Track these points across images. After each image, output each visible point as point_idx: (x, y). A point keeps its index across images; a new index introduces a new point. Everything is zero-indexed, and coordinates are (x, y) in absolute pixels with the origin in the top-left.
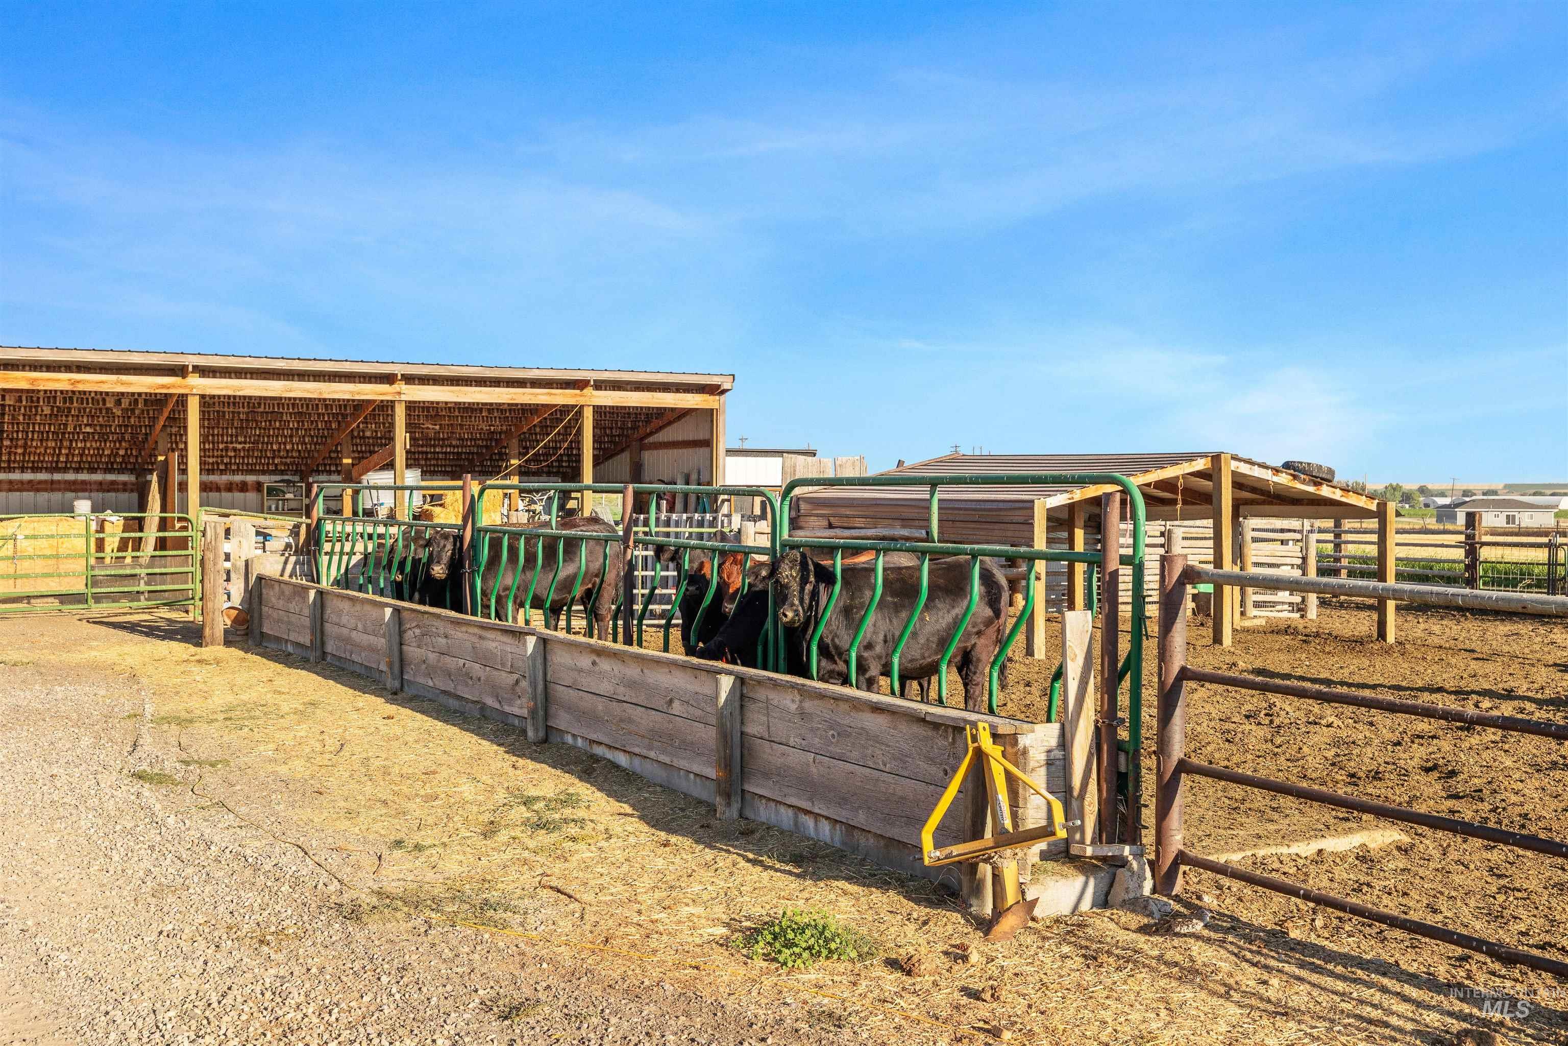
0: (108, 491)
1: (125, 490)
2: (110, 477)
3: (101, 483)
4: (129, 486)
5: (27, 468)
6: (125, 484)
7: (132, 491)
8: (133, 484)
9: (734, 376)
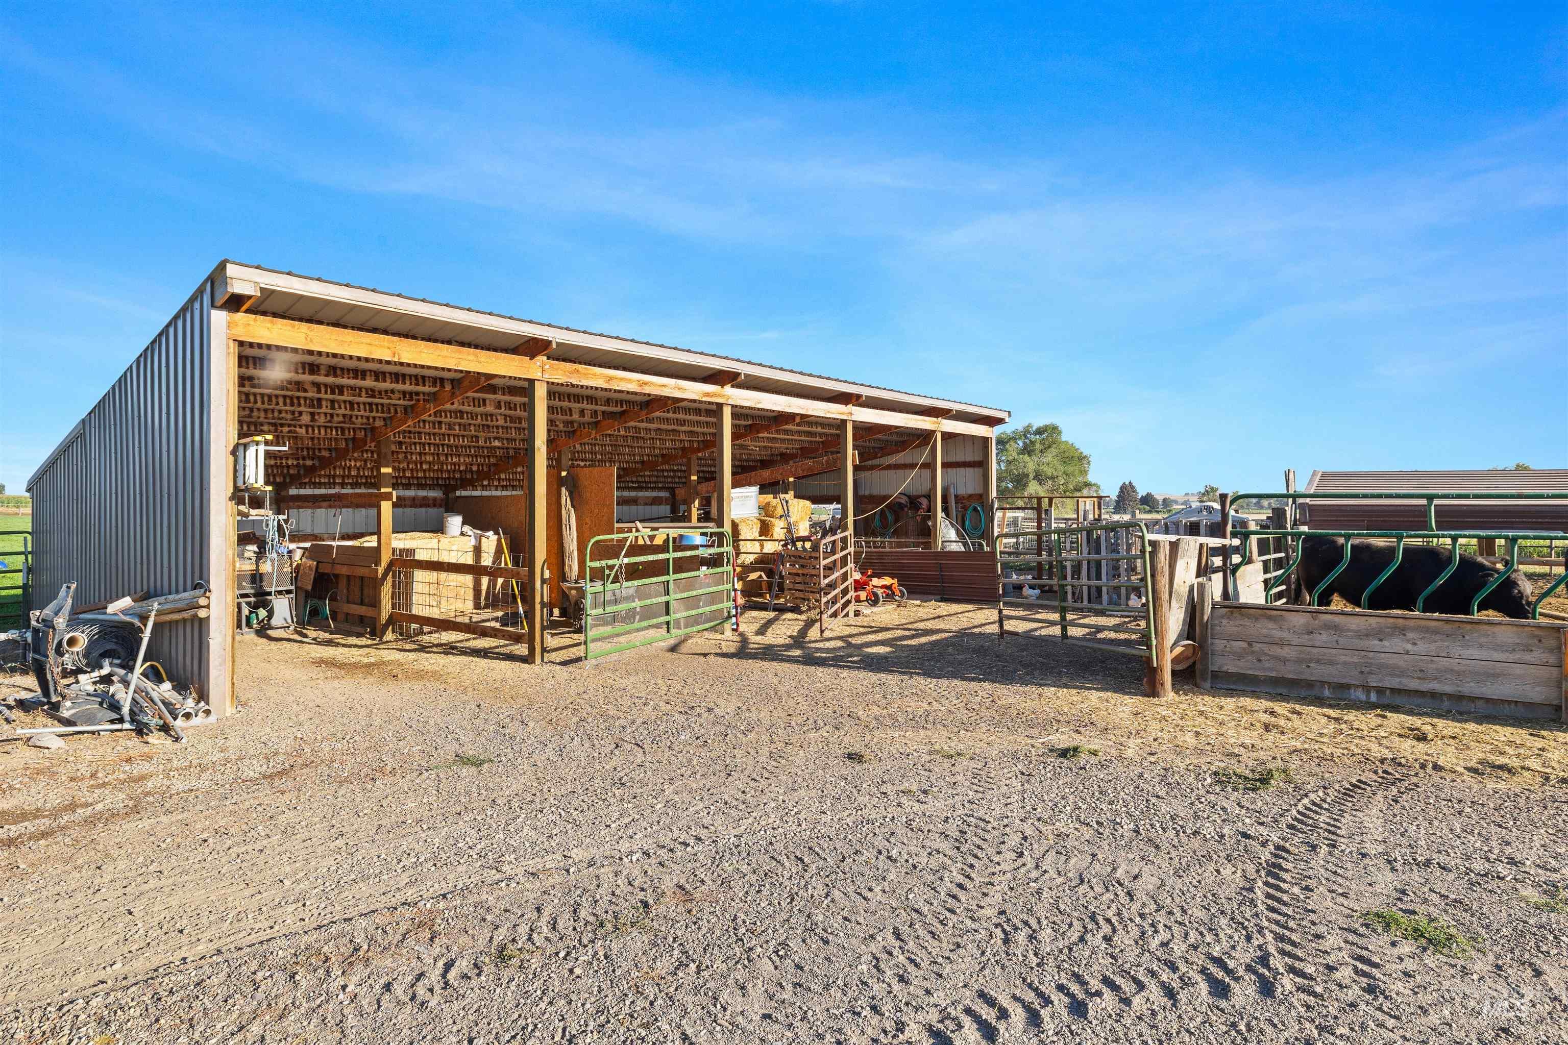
0: (421, 506)
1: (435, 506)
2: (422, 493)
3: (414, 499)
4: (438, 502)
5: (347, 484)
6: (435, 499)
7: (441, 506)
8: (442, 500)
9: (1009, 412)
